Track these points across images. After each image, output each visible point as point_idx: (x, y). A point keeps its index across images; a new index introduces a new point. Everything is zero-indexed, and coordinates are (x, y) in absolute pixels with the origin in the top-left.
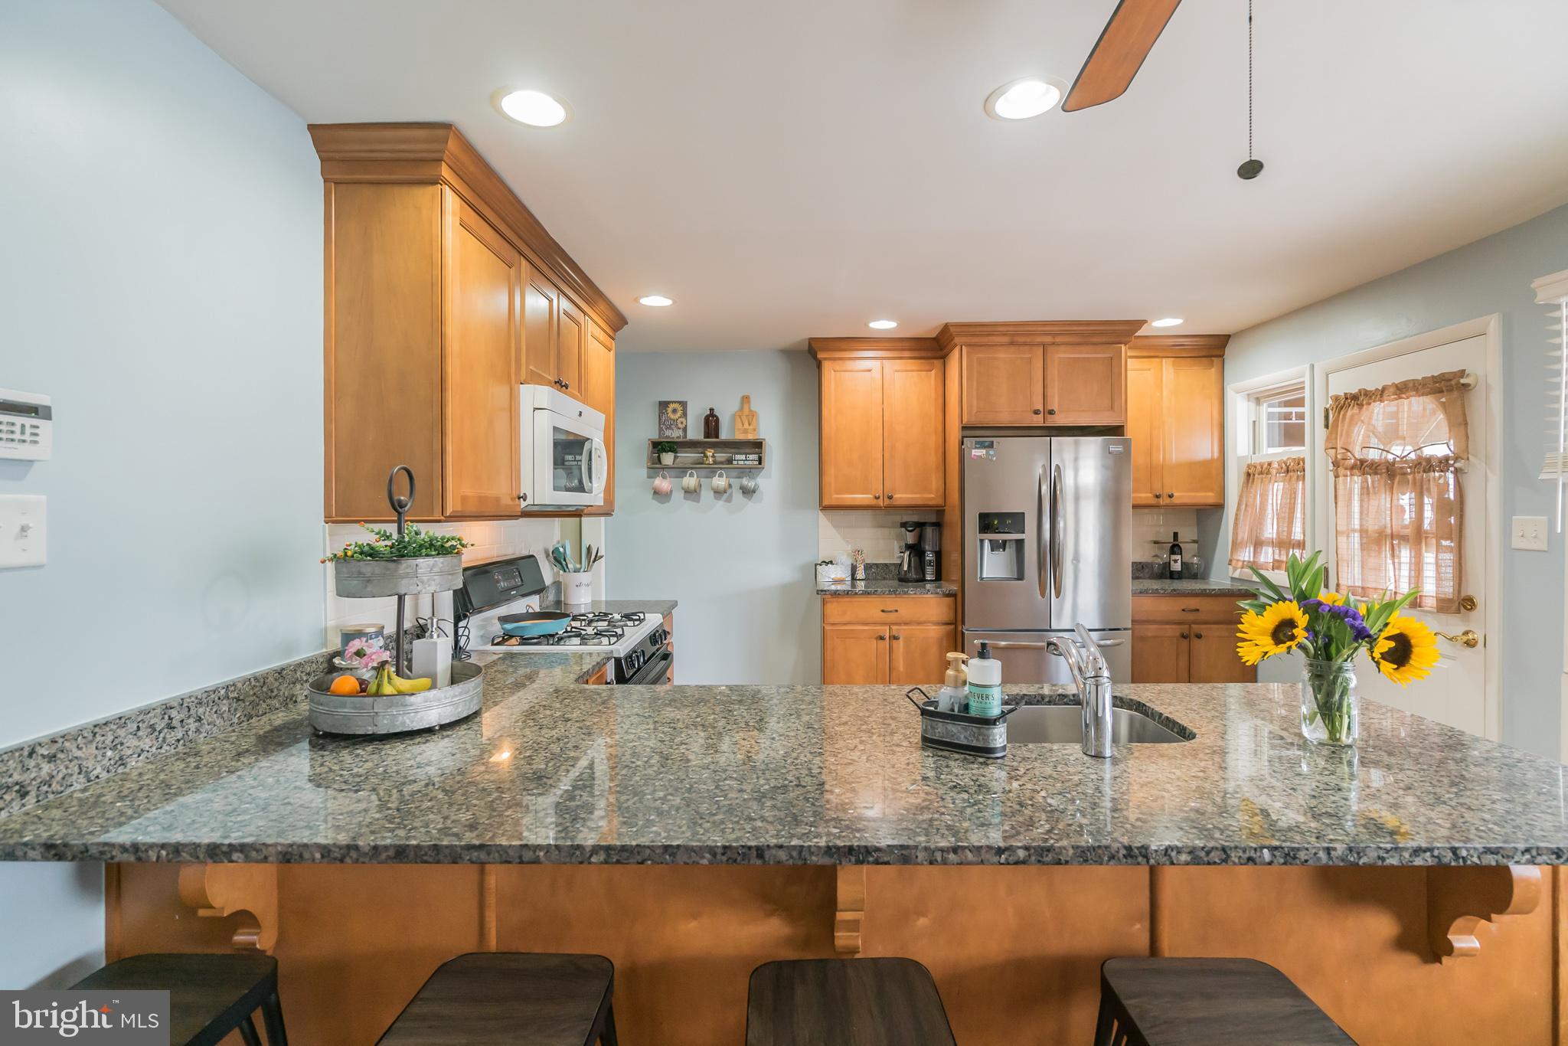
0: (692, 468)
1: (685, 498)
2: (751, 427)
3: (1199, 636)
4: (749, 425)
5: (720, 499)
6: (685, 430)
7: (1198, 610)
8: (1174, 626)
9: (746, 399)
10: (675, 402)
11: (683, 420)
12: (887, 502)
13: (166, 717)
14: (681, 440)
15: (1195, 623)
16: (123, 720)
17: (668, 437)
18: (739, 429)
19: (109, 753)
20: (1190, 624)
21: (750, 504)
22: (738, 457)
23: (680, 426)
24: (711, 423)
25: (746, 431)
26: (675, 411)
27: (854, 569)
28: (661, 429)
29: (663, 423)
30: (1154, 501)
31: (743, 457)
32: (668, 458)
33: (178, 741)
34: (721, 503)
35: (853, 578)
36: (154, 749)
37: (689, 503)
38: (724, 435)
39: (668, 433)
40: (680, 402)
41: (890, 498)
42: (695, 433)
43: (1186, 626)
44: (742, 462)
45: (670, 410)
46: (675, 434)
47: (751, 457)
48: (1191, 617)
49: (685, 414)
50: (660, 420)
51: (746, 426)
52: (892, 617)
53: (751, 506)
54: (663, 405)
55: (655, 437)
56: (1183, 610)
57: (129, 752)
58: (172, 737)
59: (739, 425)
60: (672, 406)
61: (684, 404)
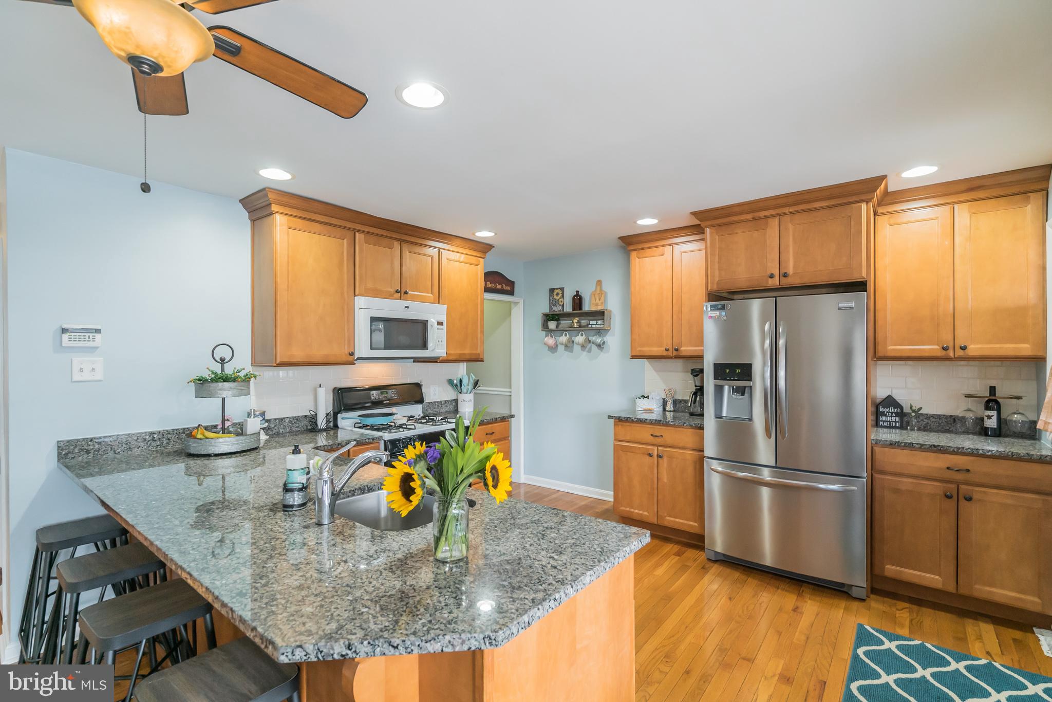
0: (566, 331)
1: (565, 350)
2: (600, 302)
3: (969, 499)
4: (599, 300)
5: (584, 351)
6: (563, 306)
7: (968, 471)
8: (935, 483)
9: (599, 283)
10: (558, 289)
11: (562, 299)
12: (675, 353)
13: (152, 436)
14: (561, 312)
15: (967, 483)
16: (130, 435)
17: (554, 311)
18: (593, 304)
19: (125, 446)
20: (958, 484)
21: (602, 353)
22: (592, 322)
23: (561, 303)
24: (578, 301)
25: (597, 305)
26: (558, 294)
27: (665, 403)
28: (550, 306)
29: (552, 303)
30: (941, 353)
31: (594, 322)
32: (552, 325)
33: (158, 446)
34: (585, 353)
35: (664, 410)
36: (145, 447)
37: (567, 353)
38: (586, 307)
39: (554, 308)
40: (560, 288)
41: (677, 350)
42: (568, 308)
43: (954, 486)
44: (594, 326)
45: (555, 293)
46: (558, 309)
47: (599, 322)
48: (960, 477)
49: (563, 296)
50: (550, 300)
51: (598, 301)
52: (659, 440)
53: (603, 356)
54: (552, 291)
55: (547, 311)
56: (948, 468)
57: (134, 446)
58: (154, 444)
59: (593, 301)
60: (556, 291)
61: (562, 289)
